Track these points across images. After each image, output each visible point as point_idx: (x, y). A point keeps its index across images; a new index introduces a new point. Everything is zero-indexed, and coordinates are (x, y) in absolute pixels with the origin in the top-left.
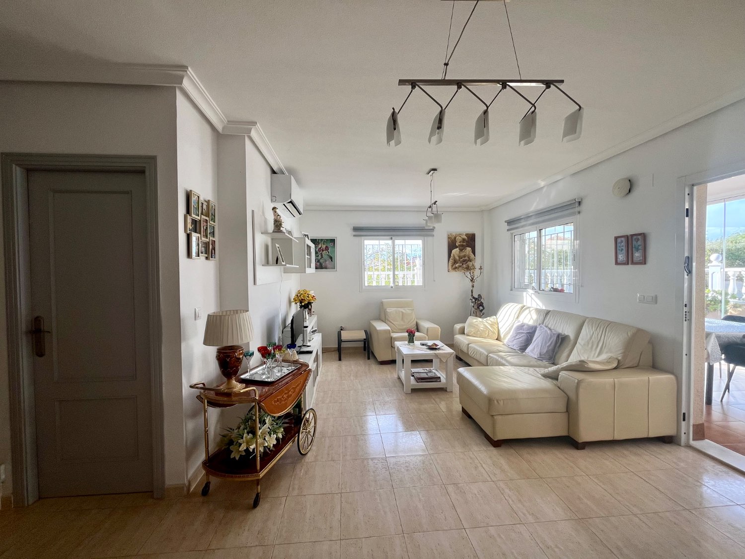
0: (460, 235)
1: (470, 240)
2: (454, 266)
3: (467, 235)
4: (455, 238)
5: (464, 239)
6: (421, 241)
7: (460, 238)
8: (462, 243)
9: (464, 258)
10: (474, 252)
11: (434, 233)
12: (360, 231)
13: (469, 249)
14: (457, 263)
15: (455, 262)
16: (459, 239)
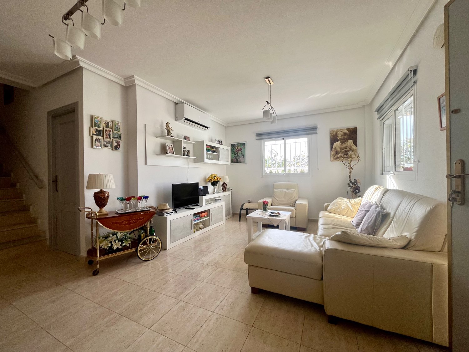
0: (341, 130)
1: (352, 134)
2: (336, 157)
3: (348, 129)
4: (336, 133)
5: (345, 134)
6: (307, 138)
7: (341, 132)
8: (343, 137)
9: (345, 149)
10: (356, 143)
11: (318, 131)
12: (261, 136)
13: (350, 142)
14: (339, 154)
15: (337, 153)
16: (340, 134)
